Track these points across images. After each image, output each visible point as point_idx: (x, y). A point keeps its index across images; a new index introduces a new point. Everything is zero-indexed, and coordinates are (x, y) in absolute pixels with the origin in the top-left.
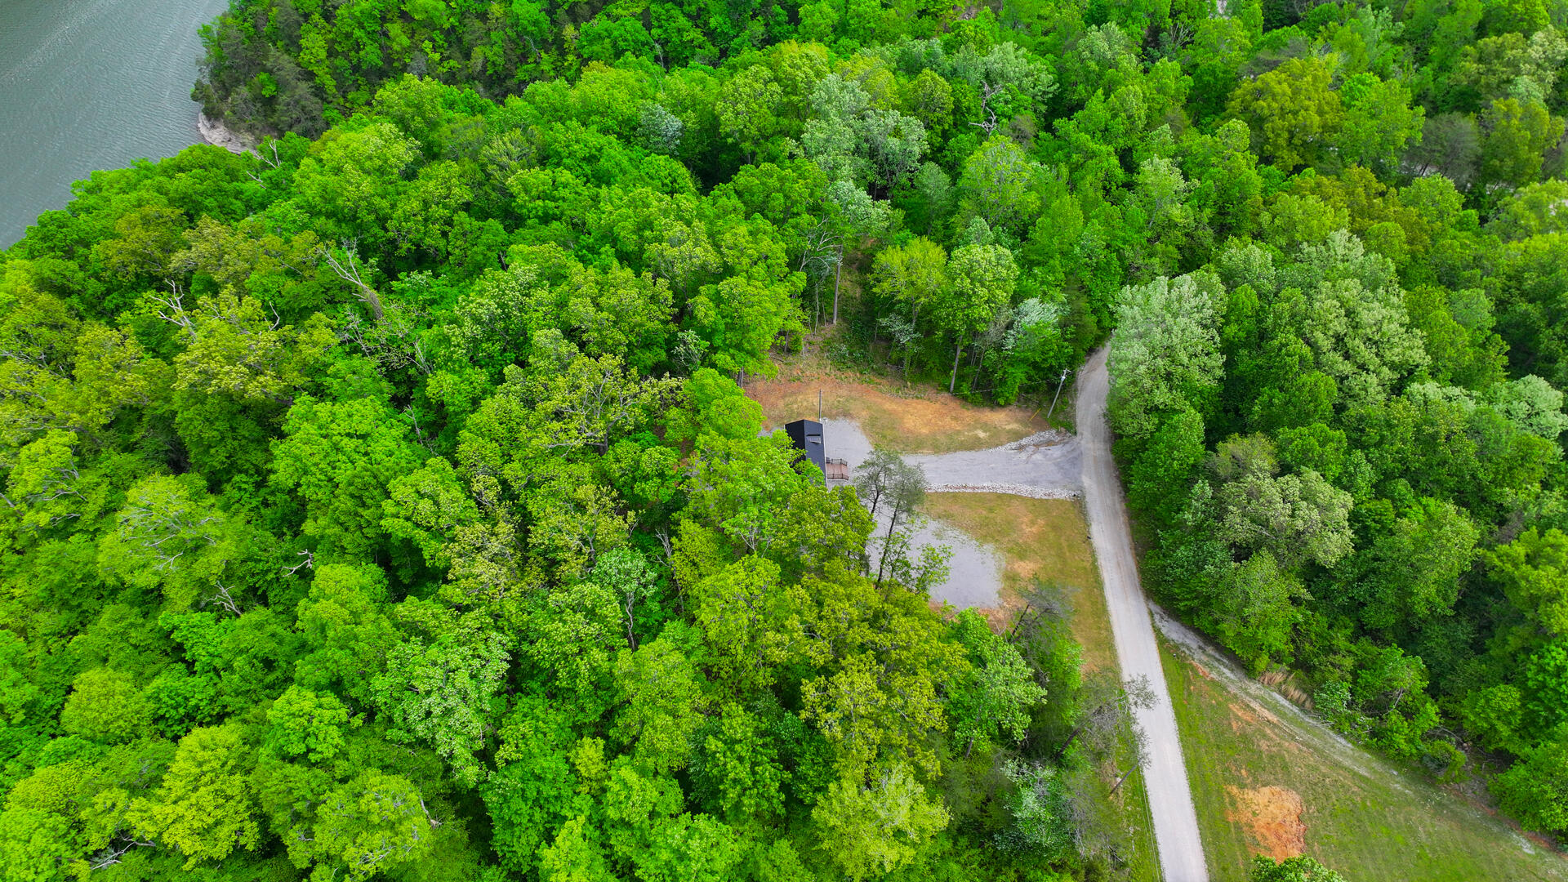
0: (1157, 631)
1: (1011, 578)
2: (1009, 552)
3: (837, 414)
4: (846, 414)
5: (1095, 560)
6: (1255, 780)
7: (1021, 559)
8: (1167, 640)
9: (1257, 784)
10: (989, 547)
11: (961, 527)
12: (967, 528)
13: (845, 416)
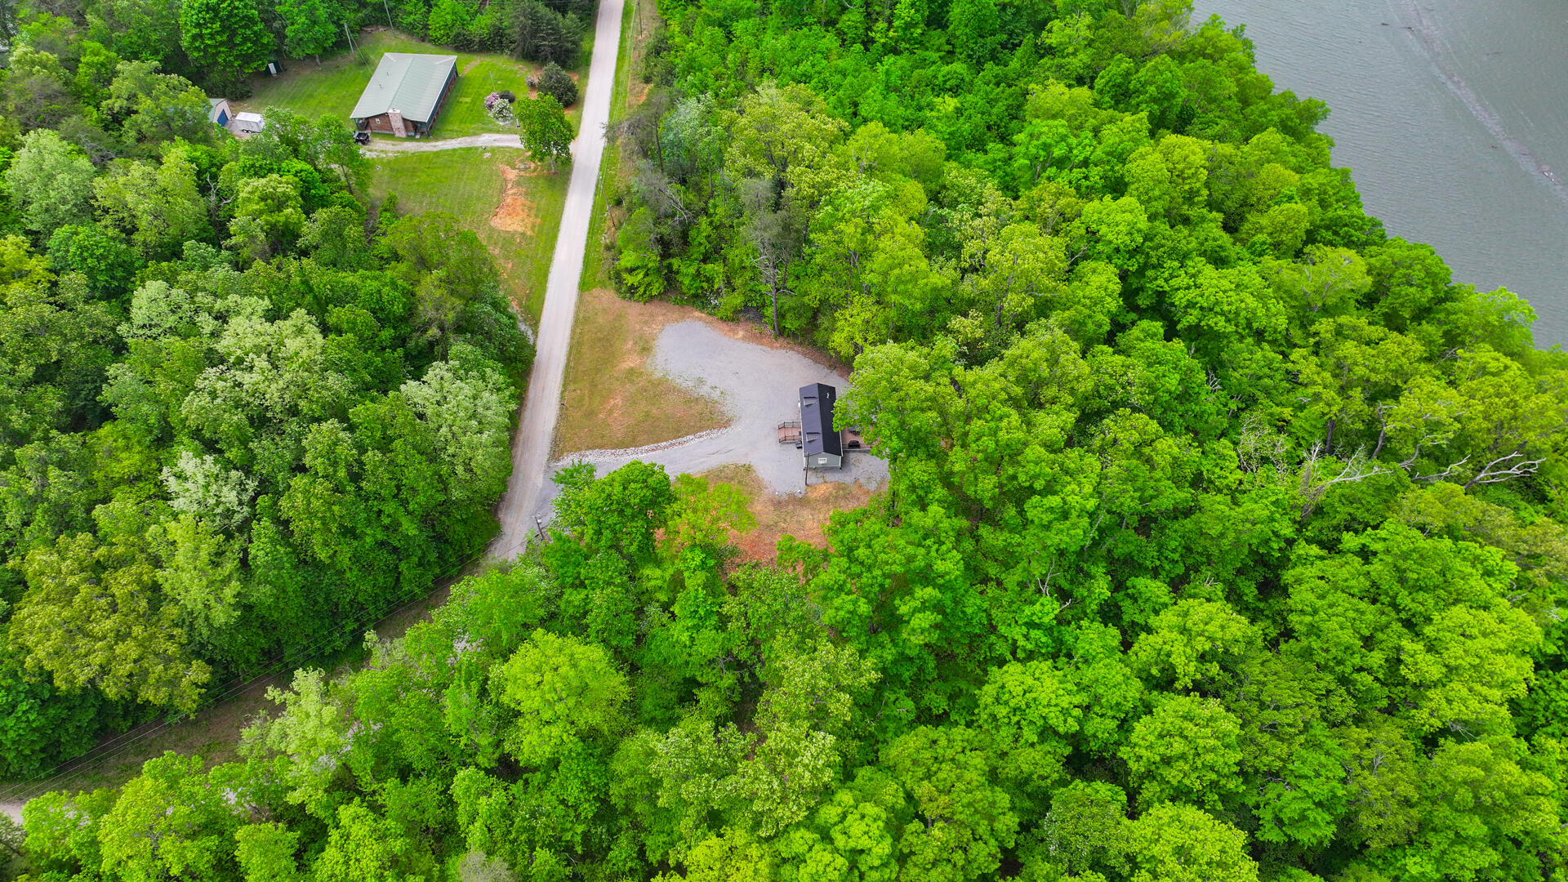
0: (536, 333)
1: (646, 350)
2: (641, 373)
3: (788, 503)
4: (778, 504)
5: (562, 392)
6: (513, 235)
7: (632, 369)
8: (530, 325)
9: (513, 234)
10: (658, 375)
11: (679, 391)
12: (675, 390)
13: (780, 502)
